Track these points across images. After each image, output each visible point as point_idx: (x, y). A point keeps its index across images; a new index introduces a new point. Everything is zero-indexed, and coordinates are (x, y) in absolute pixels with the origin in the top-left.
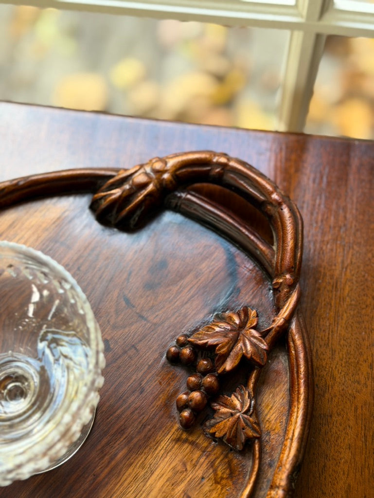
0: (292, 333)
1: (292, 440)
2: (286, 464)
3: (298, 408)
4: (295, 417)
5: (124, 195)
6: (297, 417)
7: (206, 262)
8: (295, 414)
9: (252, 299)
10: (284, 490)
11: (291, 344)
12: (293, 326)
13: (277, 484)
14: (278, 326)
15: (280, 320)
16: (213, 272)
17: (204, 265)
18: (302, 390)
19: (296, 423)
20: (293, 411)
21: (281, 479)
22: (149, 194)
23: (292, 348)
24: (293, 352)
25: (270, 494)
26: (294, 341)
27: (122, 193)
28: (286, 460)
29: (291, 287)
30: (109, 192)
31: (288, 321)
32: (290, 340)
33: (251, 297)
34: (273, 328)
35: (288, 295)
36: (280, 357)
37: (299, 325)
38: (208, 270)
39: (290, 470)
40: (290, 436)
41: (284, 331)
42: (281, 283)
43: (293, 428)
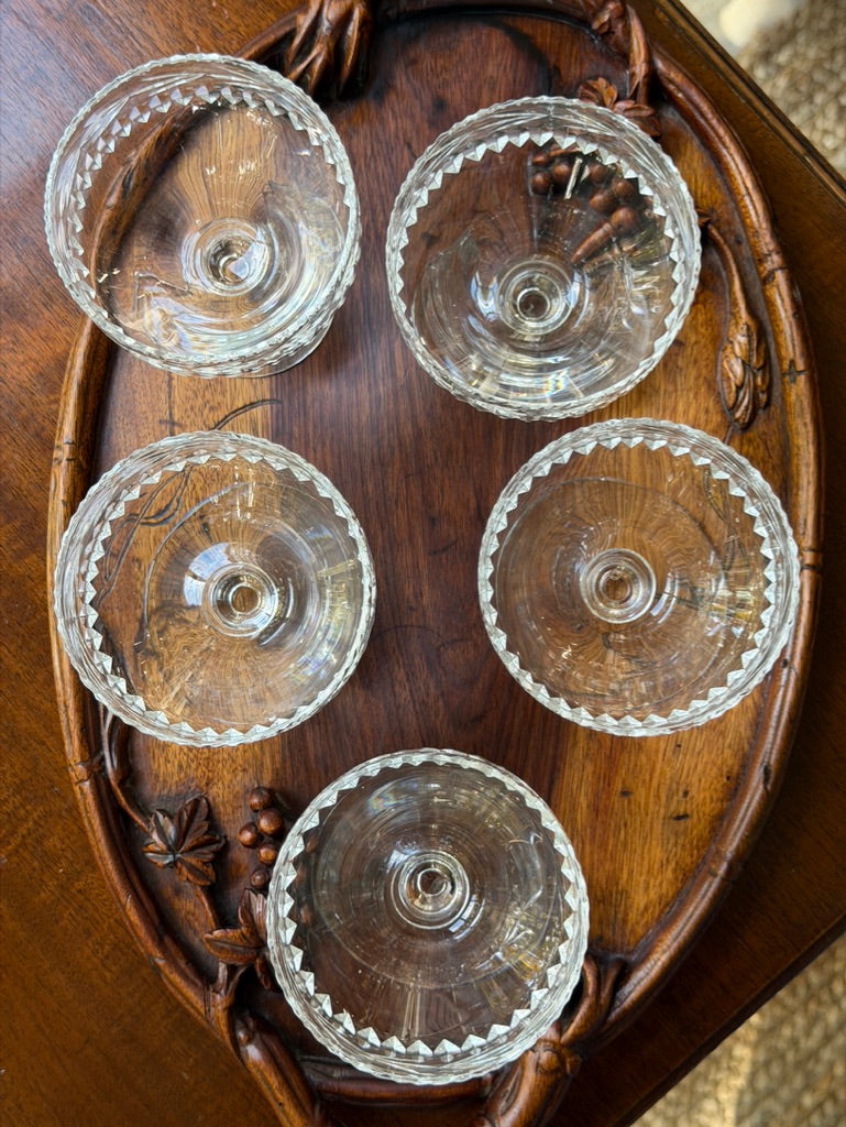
0: (663, 74)
1: (749, 194)
2: (760, 225)
3: (731, 155)
4: (734, 167)
5: (332, 49)
6: (737, 166)
7: (491, 63)
8: (732, 164)
9: (581, 68)
10: (778, 253)
11: (672, 87)
12: (660, 64)
13: (766, 252)
14: (645, 77)
15: (640, 69)
16: (508, 69)
17: (490, 69)
18: (721, 131)
19: (740, 173)
20: (727, 164)
21: (766, 244)
22: (363, 23)
23: (676, 92)
24: (680, 95)
25: (765, 269)
26: (671, 82)
27: (328, 46)
28: (758, 220)
29: (623, 16)
30: (309, 59)
31: (650, 62)
32: (666, 83)
33: (578, 66)
34: (639, 84)
35: (627, 32)
36: (665, 114)
37: (664, 59)
38: (501, 72)
39: (769, 227)
40: (743, 191)
41: (653, 77)
42: (609, 20)
43: (740, 181)
